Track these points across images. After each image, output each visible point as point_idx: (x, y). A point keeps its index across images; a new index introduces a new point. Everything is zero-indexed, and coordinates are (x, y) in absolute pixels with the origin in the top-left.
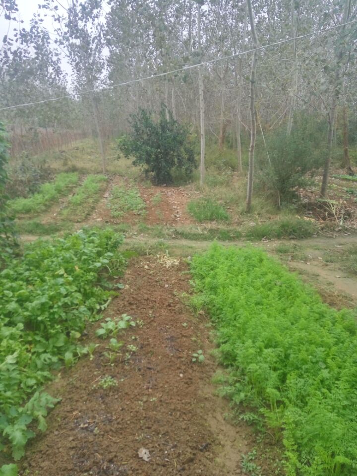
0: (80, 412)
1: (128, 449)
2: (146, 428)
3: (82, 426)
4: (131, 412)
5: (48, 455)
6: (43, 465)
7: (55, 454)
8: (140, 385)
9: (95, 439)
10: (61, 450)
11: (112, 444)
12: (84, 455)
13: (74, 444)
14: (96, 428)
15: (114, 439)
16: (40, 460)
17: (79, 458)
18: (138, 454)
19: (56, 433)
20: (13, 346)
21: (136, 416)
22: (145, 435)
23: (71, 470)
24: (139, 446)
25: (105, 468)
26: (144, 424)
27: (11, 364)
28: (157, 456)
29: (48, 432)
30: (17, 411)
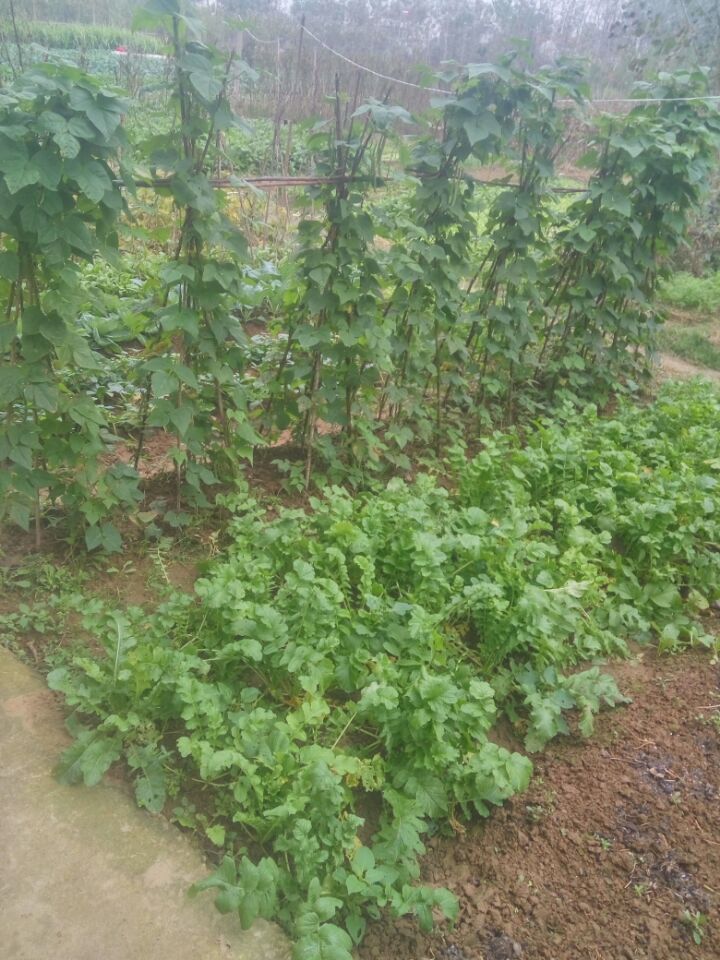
0: (657, 745)
3: (652, 770)
5: (579, 778)
6: (567, 787)
7: (591, 785)
9: (668, 810)
10: (603, 785)
11: (698, 840)
12: (639, 821)
13: (629, 792)
14: (678, 793)
15: (704, 834)
16: (564, 777)
17: (628, 819)
19: (605, 753)
20: (583, 566)
23: (609, 829)
25: (669, 869)
27: (571, 596)
29: (590, 742)
30: (556, 677)
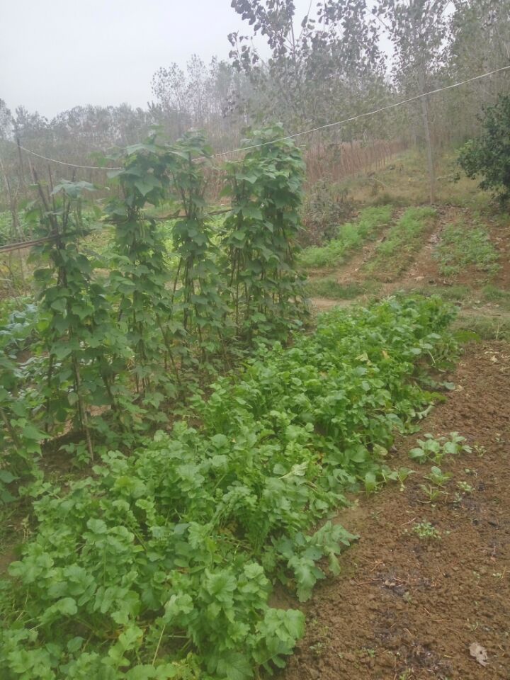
0: (385, 562)
1: (454, 637)
2: (483, 614)
3: (387, 583)
4: (460, 584)
5: (341, 609)
6: (334, 619)
7: (350, 610)
8: (476, 546)
9: (404, 608)
10: (357, 607)
11: (430, 623)
12: (389, 625)
13: (376, 605)
14: (408, 593)
15: (432, 616)
16: (330, 612)
17: (382, 626)
18: (469, 651)
19: (352, 582)
20: (301, 452)
21: (469, 592)
22: (482, 625)
23: (371, 639)
24: (471, 639)
25: (418, 653)
26: (481, 607)
27: (298, 476)
28: (500, 663)
29: (341, 578)
30: (304, 539)
